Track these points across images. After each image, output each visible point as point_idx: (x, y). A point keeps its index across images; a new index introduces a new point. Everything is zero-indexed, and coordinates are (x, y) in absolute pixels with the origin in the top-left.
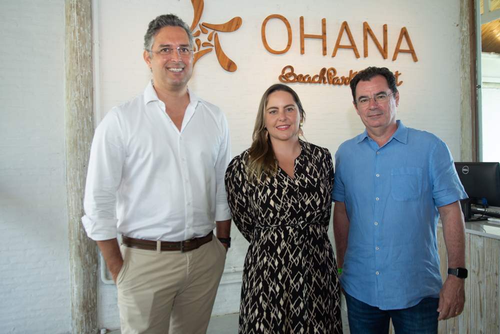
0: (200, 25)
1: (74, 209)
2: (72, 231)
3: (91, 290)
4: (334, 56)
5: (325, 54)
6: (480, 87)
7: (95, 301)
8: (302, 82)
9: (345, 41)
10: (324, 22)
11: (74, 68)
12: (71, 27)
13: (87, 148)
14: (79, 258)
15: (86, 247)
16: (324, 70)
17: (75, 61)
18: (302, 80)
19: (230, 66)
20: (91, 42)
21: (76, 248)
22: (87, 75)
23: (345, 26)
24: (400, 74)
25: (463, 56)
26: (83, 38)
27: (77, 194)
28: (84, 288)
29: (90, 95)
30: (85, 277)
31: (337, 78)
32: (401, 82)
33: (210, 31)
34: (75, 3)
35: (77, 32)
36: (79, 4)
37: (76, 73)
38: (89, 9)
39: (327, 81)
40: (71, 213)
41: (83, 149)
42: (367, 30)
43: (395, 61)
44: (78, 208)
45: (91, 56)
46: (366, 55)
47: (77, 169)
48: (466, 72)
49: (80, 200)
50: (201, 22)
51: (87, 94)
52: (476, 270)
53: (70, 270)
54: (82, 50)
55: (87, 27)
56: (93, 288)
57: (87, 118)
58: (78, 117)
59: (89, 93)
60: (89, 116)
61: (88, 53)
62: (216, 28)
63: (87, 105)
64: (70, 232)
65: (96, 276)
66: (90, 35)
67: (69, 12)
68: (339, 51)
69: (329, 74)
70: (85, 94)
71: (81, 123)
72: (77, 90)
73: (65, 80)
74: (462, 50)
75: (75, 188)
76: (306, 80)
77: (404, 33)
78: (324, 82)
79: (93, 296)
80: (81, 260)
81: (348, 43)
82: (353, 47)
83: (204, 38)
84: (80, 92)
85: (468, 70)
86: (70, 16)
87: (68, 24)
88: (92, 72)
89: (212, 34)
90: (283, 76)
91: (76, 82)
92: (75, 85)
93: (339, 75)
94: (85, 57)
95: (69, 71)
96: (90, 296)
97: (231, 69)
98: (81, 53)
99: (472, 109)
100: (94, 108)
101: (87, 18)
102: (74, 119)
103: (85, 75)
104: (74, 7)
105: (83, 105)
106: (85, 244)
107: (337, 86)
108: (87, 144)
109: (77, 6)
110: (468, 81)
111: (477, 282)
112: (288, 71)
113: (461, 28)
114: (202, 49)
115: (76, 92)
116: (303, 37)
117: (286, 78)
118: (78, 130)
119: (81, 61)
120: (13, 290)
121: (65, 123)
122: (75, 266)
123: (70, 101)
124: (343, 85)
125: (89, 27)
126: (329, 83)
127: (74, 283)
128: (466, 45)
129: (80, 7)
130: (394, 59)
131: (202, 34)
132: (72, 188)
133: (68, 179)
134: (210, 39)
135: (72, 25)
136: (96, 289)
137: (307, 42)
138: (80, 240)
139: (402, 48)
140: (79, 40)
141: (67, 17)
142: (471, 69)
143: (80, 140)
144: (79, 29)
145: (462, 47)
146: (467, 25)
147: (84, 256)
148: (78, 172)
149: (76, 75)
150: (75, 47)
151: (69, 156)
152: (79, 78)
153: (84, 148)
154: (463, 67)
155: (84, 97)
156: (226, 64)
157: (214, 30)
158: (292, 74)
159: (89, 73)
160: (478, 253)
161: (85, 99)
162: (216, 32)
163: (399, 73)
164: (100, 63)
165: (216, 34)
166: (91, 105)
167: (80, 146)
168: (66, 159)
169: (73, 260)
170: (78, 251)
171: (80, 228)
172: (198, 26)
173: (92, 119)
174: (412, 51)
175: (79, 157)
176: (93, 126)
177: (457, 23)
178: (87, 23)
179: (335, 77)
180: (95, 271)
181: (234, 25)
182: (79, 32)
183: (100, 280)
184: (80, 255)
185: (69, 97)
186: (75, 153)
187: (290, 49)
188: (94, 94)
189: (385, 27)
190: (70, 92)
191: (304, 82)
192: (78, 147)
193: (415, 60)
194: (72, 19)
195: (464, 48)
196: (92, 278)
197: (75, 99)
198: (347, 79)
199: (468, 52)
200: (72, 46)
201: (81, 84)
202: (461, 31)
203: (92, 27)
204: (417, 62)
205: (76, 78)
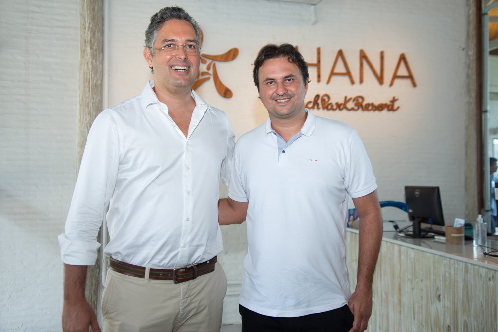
3: (93, 293)
4: (328, 82)
5: (319, 81)
6: (486, 112)
7: (95, 303)
9: (340, 68)
10: (319, 51)
11: (87, 95)
12: (85, 59)
16: (318, 96)
17: (87, 89)
19: (226, 93)
20: (102, 73)
22: (97, 100)
23: (340, 53)
24: (397, 100)
25: (469, 80)
26: (95, 69)
31: (331, 103)
32: (398, 108)
33: (209, 61)
34: (89, 39)
35: (90, 64)
36: (92, 40)
37: (88, 99)
38: (101, 43)
39: (320, 106)
42: (363, 56)
43: (392, 87)
45: (102, 85)
46: (361, 81)
48: (471, 96)
54: (93, 80)
56: (94, 291)
61: (99, 82)
62: (214, 58)
65: (98, 280)
66: (101, 66)
67: (83, 47)
68: (334, 78)
69: (323, 100)
72: (88, 115)
73: (78, 106)
74: (468, 75)
77: (403, 58)
78: (318, 108)
79: (93, 298)
81: (343, 70)
82: (348, 73)
83: (203, 68)
84: (90, 117)
85: (473, 94)
86: (84, 50)
87: (82, 57)
88: (102, 98)
89: (210, 64)
91: (88, 107)
92: (87, 110)
93: (333, 101)
94: (96, 86)
95: (82, 98)
96: (91, 298)
97: (227, 96)
98: (93, 82)
99: (477, 134)
101: (99, 52)
104: (88, 42)
107: (331, 112)
109: (91, 41)
110: (473, 106)
113: (467, 52)
114: (201, 77)
115: (87, 116)
119: (92, 89)
120: (24, 289)
121: (77, 142)
123: (82, 123)
124: (338, 111)
125: (100, 59)
126: (324, 108)
128: (472, 69)
129: (92, 42)
130: (391, 84)
131: (201, 64)
134: (208, 68)
136: (97, 292)
139: (400, 73)
140: (92, 71)
141: (81, 50)
142: (476, 94)
144: (92, 61)
145: (468, 71)
146: (473, 49)
149: (88, 101)
150: (88, 77)
152: (90, 104)
154: (469, 91)
156: (223, 91)
157: (213, 60)
159: (99, 100)
162: (214, 62)
163: (396, 98)
164: (109, 90)
165: (214, 65)
174: (410, 77)
177: (463, 47)
178: (99, 56)
179: (330, 102)
180: (97, 276)
181: (231, 55)
182: (92, 64)
183: (101, 285)
189: (382, 54)
190: (82, 116)
193: (415, 85)
194: (85, 53)
195: (470, 72)
196: (94, 281)
197: (86, 122)
198: (341, 104)
199: (474, 77)
200: (85, 76)
201: (92, 109)
202: (467, 55)
203: (103, 59)
204: (417, 88)
205: (88, 104)
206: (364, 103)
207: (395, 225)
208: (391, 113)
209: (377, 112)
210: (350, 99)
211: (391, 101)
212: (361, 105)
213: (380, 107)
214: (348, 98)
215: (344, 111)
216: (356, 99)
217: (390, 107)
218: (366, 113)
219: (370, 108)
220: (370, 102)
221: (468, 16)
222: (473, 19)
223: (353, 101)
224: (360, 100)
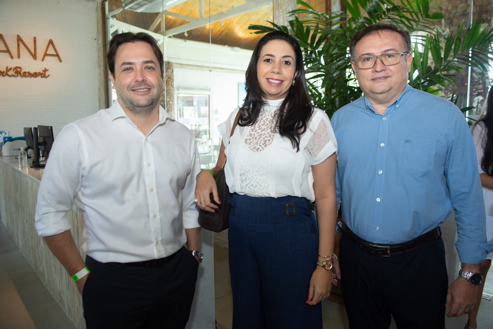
9: (2, 47)
23: (1, 37)
24: (48, 70)
25: (99, 59)
32: (49, 75)
42: (19, 39)
46: (19, 57)
48: (101, 70)
74: (99, 56)
77: (51, 42)
81: (4, 49)
82: (8, 51)
99: (105, 94)
110: (102, 76)
113: (98, 42)
124: (1, 76)
130: (43, 60)
139: (48, 52)
146: (101, 40)
154: (100, 67)
163: (47, 69)
174: (57, 55)
177: (95, 38)
189: (35, 39)
193: (61, 61)
198: (4, 72)
199: (102, 57)
202: (98, 43)
204: (62, 63)
206: (22, 73)
208: (44, 78)
209: (33, 78)
210: (11, 69)
211: (43, 71)
212: (20, 73)
213: (35, 75)
214: (9, 68)
215: (7, 77)
216: (16, 68)
217: (43, 74)
218: (24, 78)
219: (27, 75)
220: (27, 71)
221: (98, 19)
222: (100, 20)
223: (14, 70)
224: (19, 70)
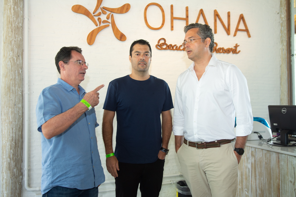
0: (101, 8)
1: (6, 136)
2: (4, 152)
3: (17, 195)
6: (293, 55)
8: (171, 50)
10: (187, 9)
11: (10, 35)
12: (8, 6)
13: (18, 92)
14: (9, 172)
15: (14, 163)
17: (11, 30)
18: (171, 48)
19: (122, 37)
20: (23, 17)
21: (7, 164)
22: (19, 40)
23: (201, 12)
24: (239, 46)
25: (282, 34)
26: (17, 14)
27: (9, 125)
28: (11, 194)
29: (20, 54)
30: (13, 185)
32: (239, 51)
33: (108, 13)
35: (12, 9)
37: (11, 38)
40: (4, 139)
41: (14, 93)
42: (216, 15)
43: (235, 37)
44: (9, 135)
45: (22, 27)
46: (215, 32)
47: (10, 107)
48: (283, 45)
49: (11, 129)
50: (102, 6)
51: (18, 54)
52: (293, 181)
53: (1, 180)
54: (15, 23)
55: (20, 7)
56: (18, 194)
57: (18, 70)
58: (11, 70)
59: (20, 53)
60: (19, 69)
61: (20, 25)
62: (112, 10)
63: (18, 61)
64: (3, 153)
65: (21, 185)
66: (22, 12)
70: (17, 53)
71: (14, 74)
72: (11, 51)
73: (2, 43)
74: (281, 31)
75: (8, 121)
76: (175, 48)
77: (242, 18)
80: (10, 173)
83: (103, 17)
84: (13, 52)
85: (285, 43)
87: (6, 4)
88: (23, 38)
89: (110, 14)
90: (159, 45)
91: (11, 45)
92: (10, 47)
94: (18, 28)
95: (6, 37)
97: (122, 40)
98: (15, 24)
99: (288, 70)
100: (23, 64)
102: (8, 71)
103: (18, 40)
105: (16, 61)
106: (14, 161)
108: (18, 89)
110: (285, 52)
111: (293, 189)
112: (162, 42)
113: (281, 15)
114: (102, 25)
115: (11, 52)
116: (173, 18)
117: (161, 46)
118: (11, 79)
119: (15, 30)
121: (2, 74)
122: (5, 177)
123: (6, 58)
125: (21, 6)
127: (5, 190)
128: (284, 27)
130: (235, 35)
131: (102, 14)
132: (5, 120)
133: (3, 114)
134: (108, 18)
135: (9, 4)
136: (21, 194)
137: (176, 22)
138: (10, 158)
139: (240, 28)
140: (14, 15)
142: (287, 43)
143: (13, 86)
144: (14, 7)
145: (281, 28)
146: (285, 13)
147: (13, 170)
148: (10, 109)
149: (11, 40)
150: (11, 20)
151: (4, 98)
152: (13, 42)
153: (16, 92)
154: (282, 42)
155: (16, 55)
156: (119, 36)
157: (111, 12)
158: (165, 44)
159: (20, 39)
160: (294, 169)
161: (17, 57)
162: (112, 13)
163: (238, 45)
164: (28, 32)
165: (112, 15)
166: (21, 62)
167: (12, 90)
168: (2, 100)
169: (5, 173)
170: (8, 167)
171: (10, 150)
172: (100, 9)
173: (22, 72)
174: (247, 30)
175: (11, 99)
176: (23, 77)
177: (278, 12)
178: (20, 4)
180: (20, 181)
181: (125, 9)
182: (14, 10)
183: (24, 188)
184: (10, 170)
185: (5, 55)
186: (9, 95)
187: (164, 27)
188: (24, 54)
189: (229, 13)
190: (6, 52)
191: (173, 49)
192: (11, 91)
193: (249, 36)
195: (283, 29)
196: (18, 186)
197: (10, 57)
199: (286, 32)
200: (9, 18)
201: (15, 47)
202: (280, 17)
203: (23, 7)
204: (250, 38)
205: (11, 42)
207: (259, 135)
208: (235, 55)
209: (226, 55)
211: (234, 47)
212: (215, 49)
213: (228, 51)
217: (234, 51)
219: (221, 51)
220: (221, 47)
